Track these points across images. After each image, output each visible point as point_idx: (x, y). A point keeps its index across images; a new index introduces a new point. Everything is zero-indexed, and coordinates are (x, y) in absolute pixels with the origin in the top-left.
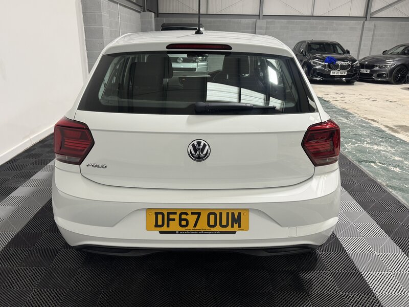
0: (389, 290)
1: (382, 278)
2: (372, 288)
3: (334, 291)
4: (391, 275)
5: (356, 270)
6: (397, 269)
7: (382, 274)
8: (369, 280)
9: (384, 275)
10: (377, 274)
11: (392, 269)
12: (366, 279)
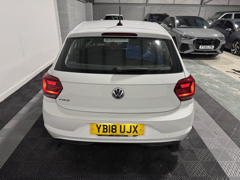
0: (235, 173)
1: (230, 165)
2: (225, 172)
3: (205, 174)
4: (235, 163)
5: (215, 160)
6: (237, 159)
7: (230, 163)
8: (223, 167)
9: (231, 163)
10: (227, 162)
11: (234, 159)
12: (221, 166)
